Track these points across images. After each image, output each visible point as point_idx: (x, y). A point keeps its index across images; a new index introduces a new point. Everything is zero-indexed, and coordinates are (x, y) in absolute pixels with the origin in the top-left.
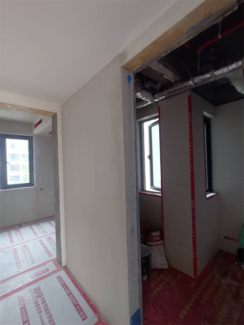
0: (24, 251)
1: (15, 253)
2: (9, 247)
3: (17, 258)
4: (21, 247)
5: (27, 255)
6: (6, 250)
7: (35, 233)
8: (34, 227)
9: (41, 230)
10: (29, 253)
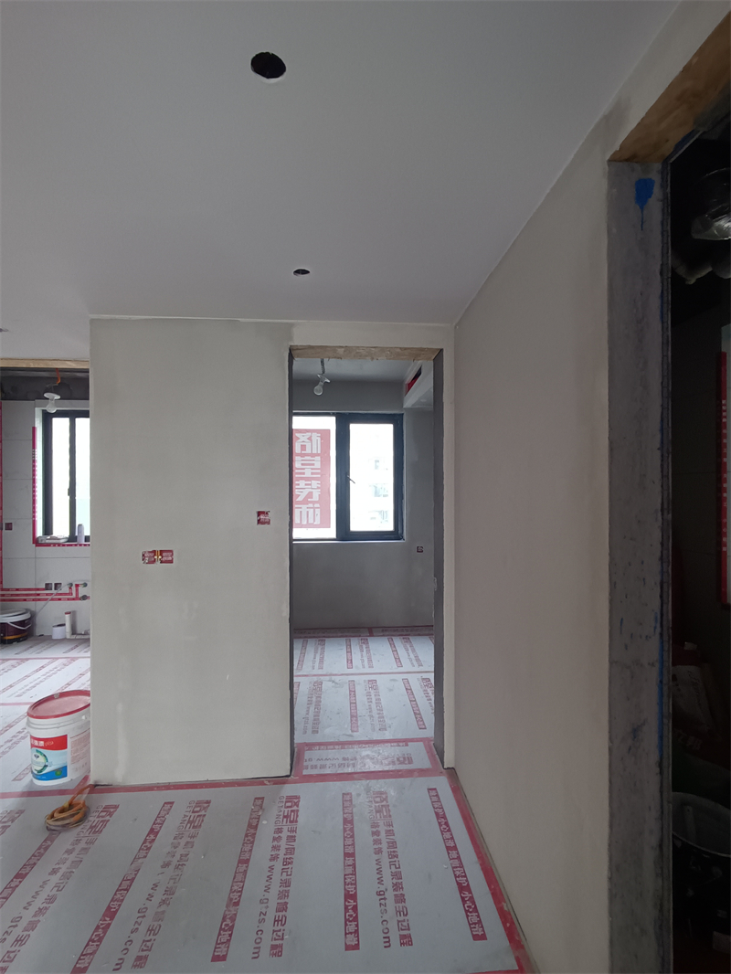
0: (369, 694)
1: (352, 692)
2: (342, 675)
3: (353, 704)
4: (365, 681)
5: (374, 706)
6: (337, 679)
7: (398, 659)
8: (398, 642)
9: (412, 656)
10: (378, 701)
